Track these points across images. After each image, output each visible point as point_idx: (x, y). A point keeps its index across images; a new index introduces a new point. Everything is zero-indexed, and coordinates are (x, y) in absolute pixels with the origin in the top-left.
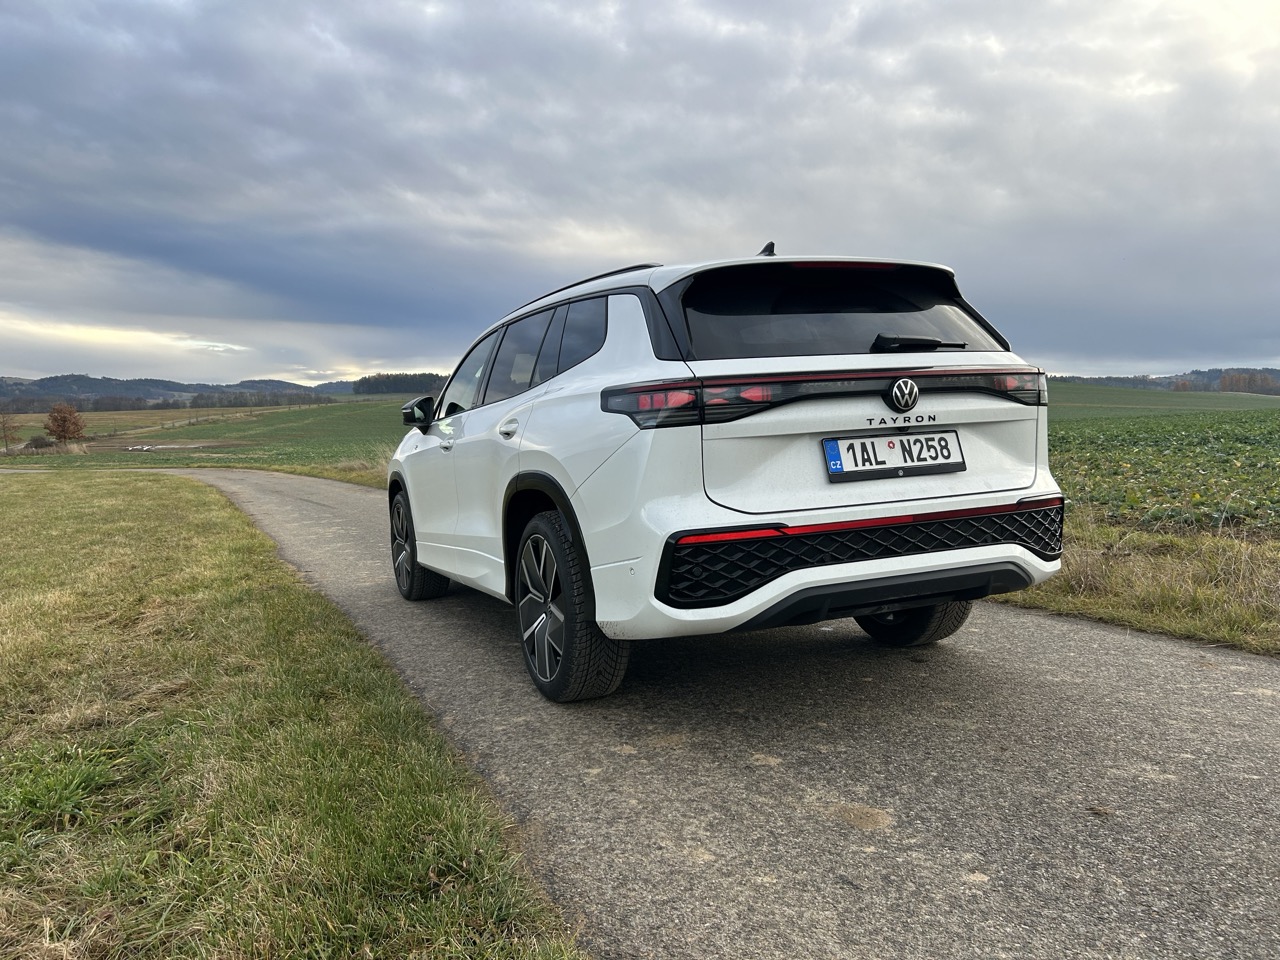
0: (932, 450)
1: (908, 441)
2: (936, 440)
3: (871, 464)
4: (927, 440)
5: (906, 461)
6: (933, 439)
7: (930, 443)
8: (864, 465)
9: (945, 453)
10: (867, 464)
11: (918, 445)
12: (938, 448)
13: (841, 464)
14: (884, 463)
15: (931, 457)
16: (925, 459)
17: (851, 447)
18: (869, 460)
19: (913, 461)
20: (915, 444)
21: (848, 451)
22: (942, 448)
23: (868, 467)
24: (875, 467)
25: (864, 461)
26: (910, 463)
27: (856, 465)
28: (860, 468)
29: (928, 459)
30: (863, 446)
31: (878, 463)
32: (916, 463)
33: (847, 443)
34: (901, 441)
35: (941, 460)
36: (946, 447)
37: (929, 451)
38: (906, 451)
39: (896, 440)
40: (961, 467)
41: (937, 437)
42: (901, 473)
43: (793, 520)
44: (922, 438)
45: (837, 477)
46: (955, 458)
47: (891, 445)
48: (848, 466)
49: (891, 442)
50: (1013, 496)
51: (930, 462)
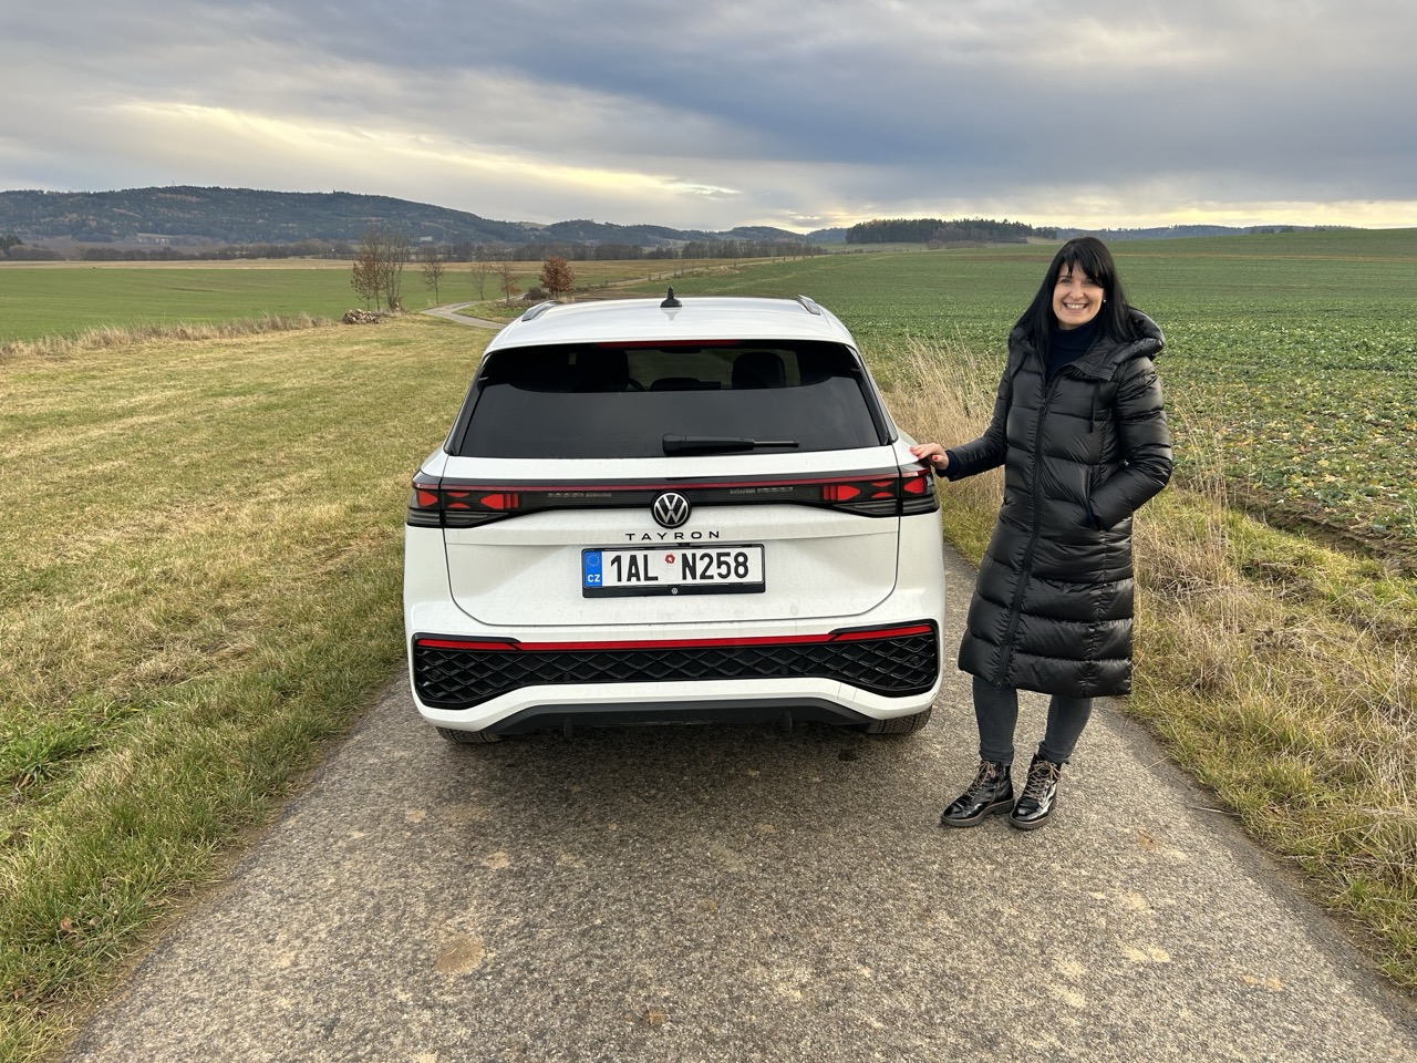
0: (724, 567)
1: (694, 556)
2: (733, 555)
3: (639, 579)
4: (719, 555)
5: (684, 578)
6: (728, 554)
7: (722, 559)
8: (629, 580)
9: (741, 570)
10: (634, 579)
11: (707, 560)
12: (733, 565)
13: (601, 578)
14: (656, 579)
15: (720, 575)
16: (712, 577)
17: (618, 560)
18: (637, 576)
19: (694, 577)
20: (702, 558)
21: (613, 563)
22: (738, 564)
23: (634, 582)
24: (643, 583)
25: (630, 576)
26: (689, 581)
27: (619, 579)
28: (625, 582)
29: (716, 577)
30: (633, 560)
31: (647, 578)
32: (698, 581)
33: (614, 554)
34: (684, 556)
35: (733, 579)
36: (744, 564)
37: (719, 567)
38: (689, 567)
39: (678, 554)
40: (759, 588)
41: (734, 552)
42: (675, 591)
43: (526, 636)
44: (713, 552)
45: (593, 591)
46: (754, 577)
47: (669, 560)
48: (609, 578)
49: (671, 556)
50: (825, 626)
51: (717, 580)
